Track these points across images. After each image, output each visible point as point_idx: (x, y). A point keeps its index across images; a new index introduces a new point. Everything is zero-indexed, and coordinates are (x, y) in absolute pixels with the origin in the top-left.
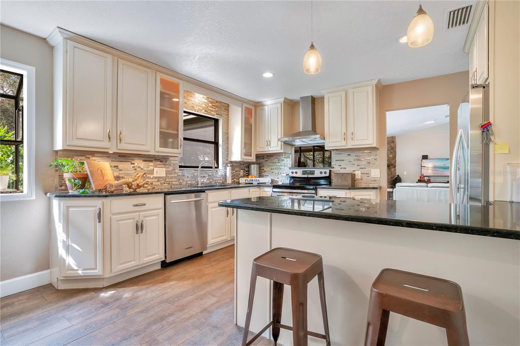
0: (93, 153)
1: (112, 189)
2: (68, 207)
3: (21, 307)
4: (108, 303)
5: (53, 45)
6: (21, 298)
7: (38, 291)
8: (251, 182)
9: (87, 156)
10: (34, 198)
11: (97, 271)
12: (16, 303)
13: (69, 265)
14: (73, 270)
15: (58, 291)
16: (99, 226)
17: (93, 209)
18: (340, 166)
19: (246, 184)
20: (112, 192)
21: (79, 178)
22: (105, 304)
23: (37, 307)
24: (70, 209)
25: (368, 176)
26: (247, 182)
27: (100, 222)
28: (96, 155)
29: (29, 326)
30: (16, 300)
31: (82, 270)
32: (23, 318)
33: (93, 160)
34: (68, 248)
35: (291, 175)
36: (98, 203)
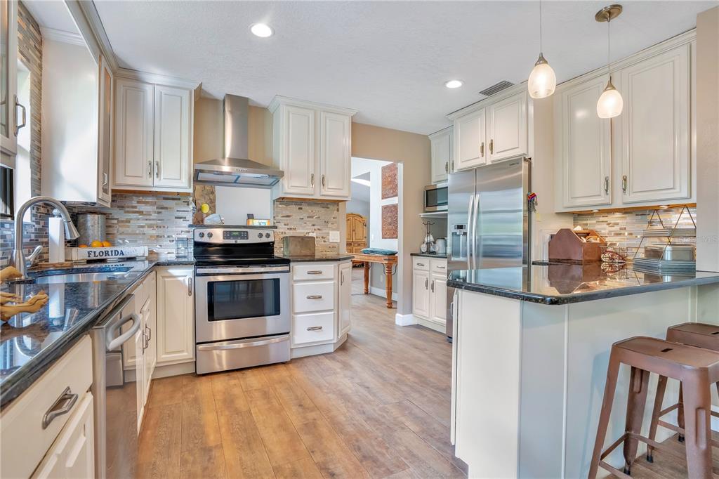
8: (104, 257)
18: (288, 225)
19: (89, 262)
25: (325, 242)
26: (92, 257)
35: (198, 239)
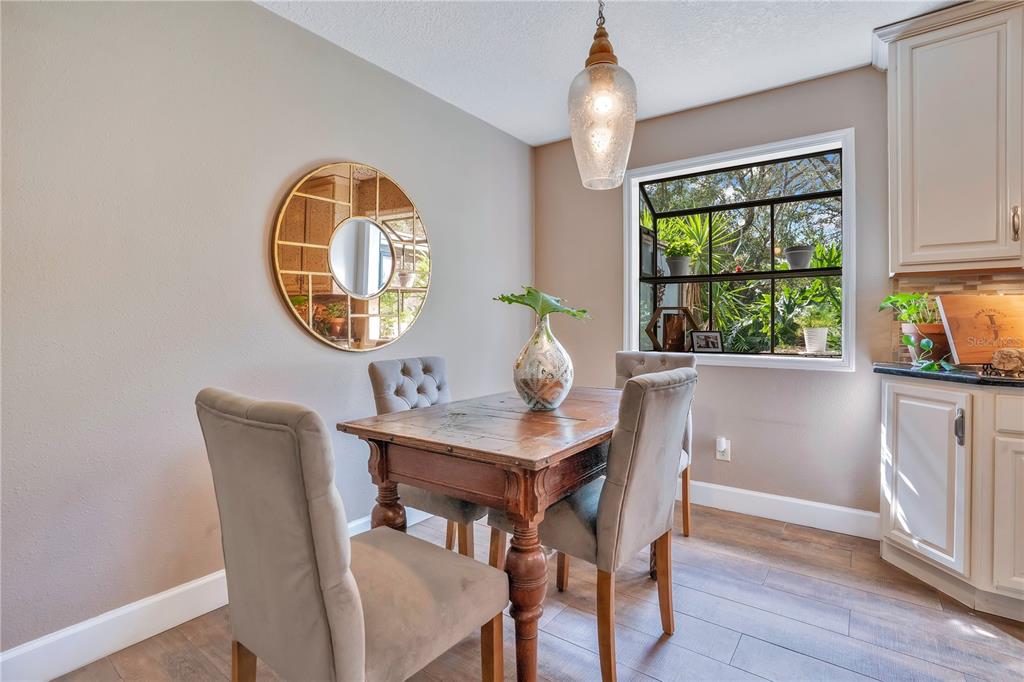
0: (986, 276)
1: (1010, 367)
2: (897, 395)
3: (813, 554)
4: (954, 649)
5: (884, 68)
6: (824, 541)
7: (852, 544)
9: (969, 283)
10: (854, 371)
11: (953, 560)
12: (814, 545)
13: (896, 519)
14: (901, 530)
15: (881, 561)
16: (961, 453)
17: (947, 409)
20: (1009, 373)
21: (930, 336)
22: (946, 647)
23: (829, 568)
24: (901, 401)
27: (961, 443)
28: (995, 278)
29: (797, 589)
30: (815, 539)
31: (920, 541)
32: (803, 571)
33: (983, 292)
34: (895, 482)
36: (959, 397)
